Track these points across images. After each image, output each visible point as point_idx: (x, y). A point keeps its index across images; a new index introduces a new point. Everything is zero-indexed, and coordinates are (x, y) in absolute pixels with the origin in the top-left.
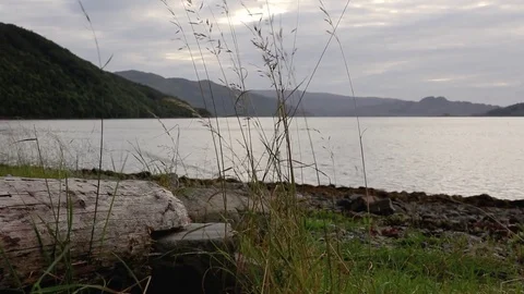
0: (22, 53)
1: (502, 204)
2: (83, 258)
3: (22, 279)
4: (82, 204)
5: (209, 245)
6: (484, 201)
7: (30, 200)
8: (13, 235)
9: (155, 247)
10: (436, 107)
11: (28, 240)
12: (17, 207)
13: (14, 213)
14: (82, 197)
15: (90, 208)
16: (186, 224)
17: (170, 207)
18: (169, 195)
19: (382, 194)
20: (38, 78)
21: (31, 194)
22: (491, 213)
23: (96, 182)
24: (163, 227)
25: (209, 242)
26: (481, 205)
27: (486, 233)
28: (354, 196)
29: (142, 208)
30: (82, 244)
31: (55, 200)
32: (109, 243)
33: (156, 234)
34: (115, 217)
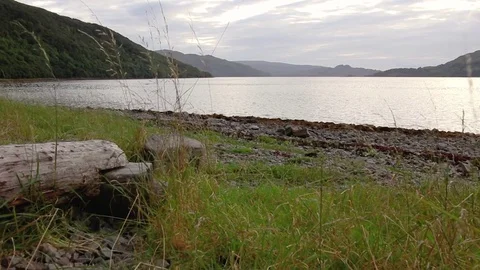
2: (51, 188)
4: (50, 159)
7: (17, 159)
8: (2, 180)
9: (102, 179)
11: (12, 182)
12: (6, 164)
13: (4, 168)
14: (51, 155)
16: (124, 164)
17: (114, 155)
18: (115, 147)
21: (17, 156)
24: (108, 167)
29: (93, 157)
30: (49, 181)
32: (69, 179)
33: (102, 172)
34: (74, 164)
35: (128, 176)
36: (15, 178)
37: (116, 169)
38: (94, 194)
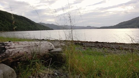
0: (23, 20)
1: (100, 43)
2: (38, 55)
3: (29, 59)
4: (38, 46)
5: (58, 52)
6: (97, 42)
7: (29, 45)
8: (27, 51)
9: (49, 53)
10: (89, 28)
11: (29, 52)
12: (27, 47)
13: (27, 48)
14: (38, 45)
15: (39, 46)
16: (54, 48)
17: (51, 46)
18: (51, 44)
19: (81, 42)
20: (25, 24)
21: (29, 44)
22: (98, 44)
23: (40, 42)
24: (50, 49)
25: (58, 51)
26: (97, 43)
27: (98, 48)
28: (77, 42)
29: (47, 46)
30: (38, 52)
31: (33, 45)
32: (42, 52)
33: (49, 50)
34: (43, 48)
35: (57, 51)
36: (30, 51)
37: (52, 49)
38: (48, 57)
